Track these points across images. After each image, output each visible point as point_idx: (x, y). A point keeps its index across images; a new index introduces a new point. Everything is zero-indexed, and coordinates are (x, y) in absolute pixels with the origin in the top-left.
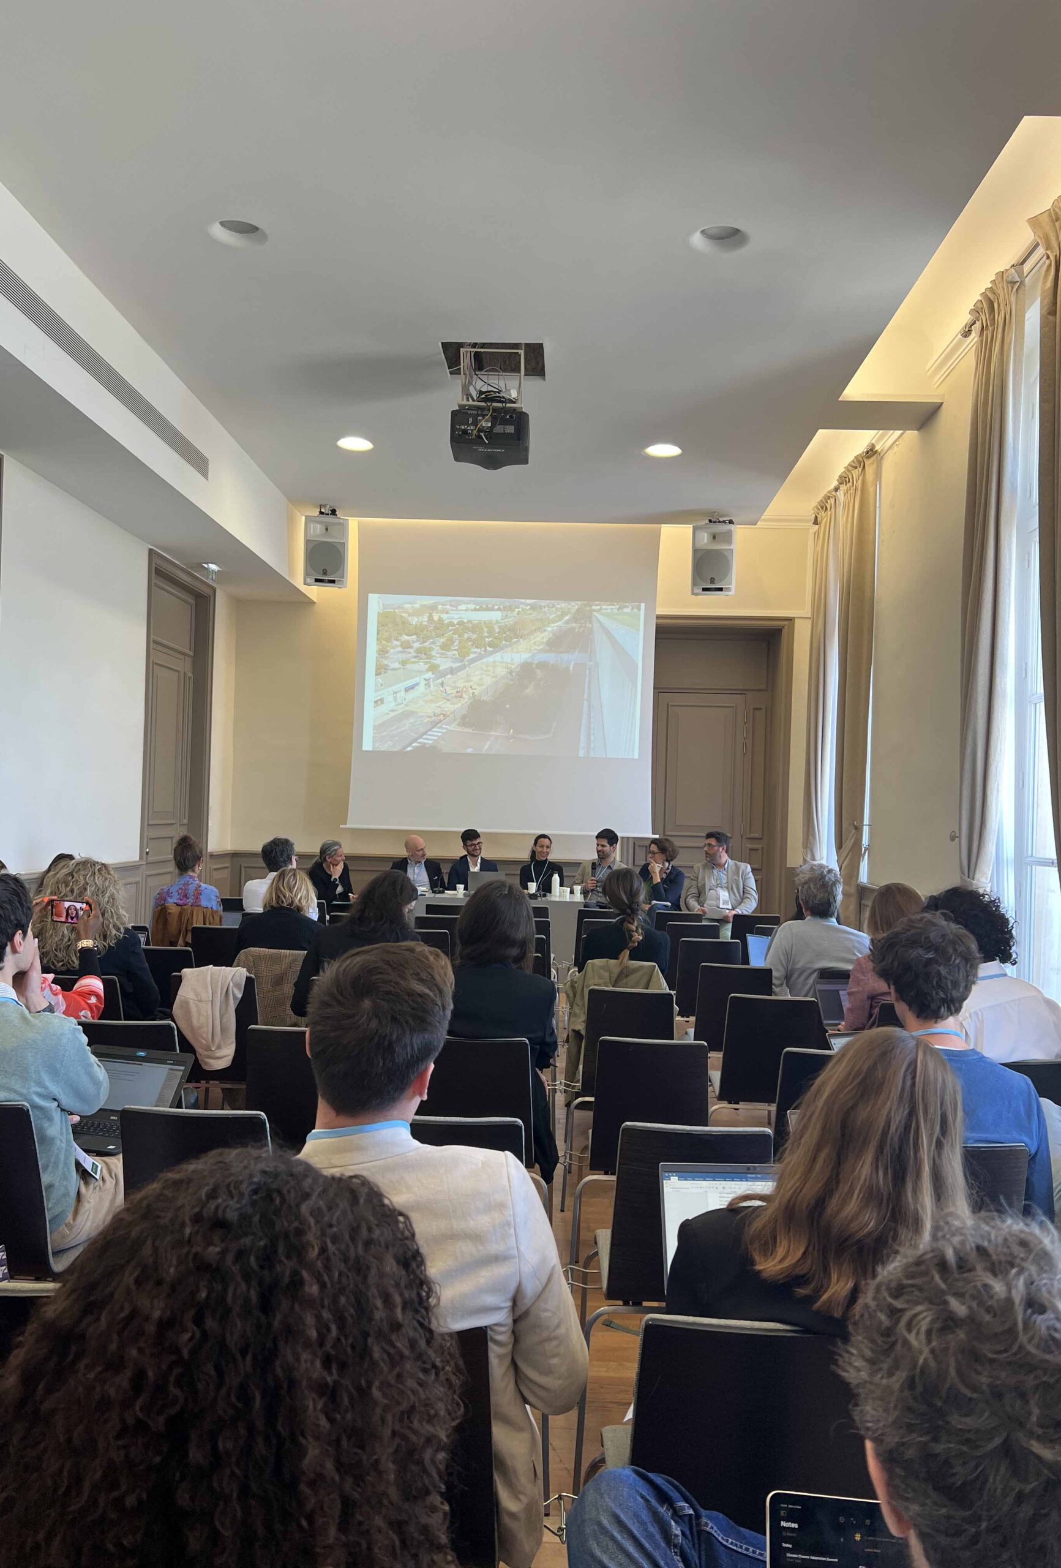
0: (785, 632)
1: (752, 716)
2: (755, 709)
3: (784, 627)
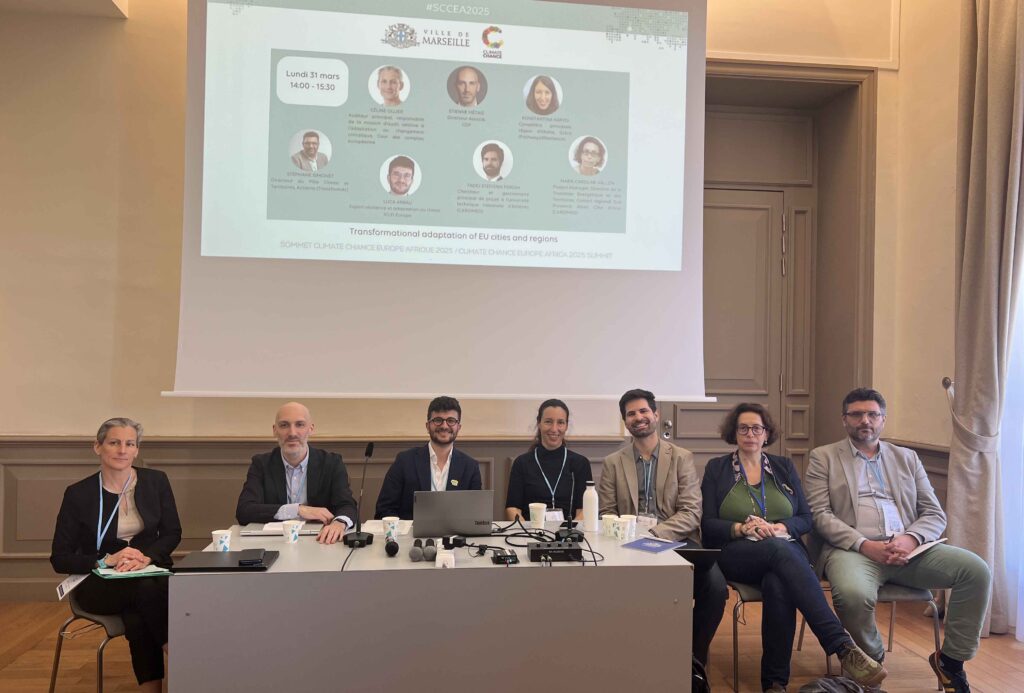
0: (864, 90)
1: (793, 222)
2: (797, 212)
3: (861, 82)
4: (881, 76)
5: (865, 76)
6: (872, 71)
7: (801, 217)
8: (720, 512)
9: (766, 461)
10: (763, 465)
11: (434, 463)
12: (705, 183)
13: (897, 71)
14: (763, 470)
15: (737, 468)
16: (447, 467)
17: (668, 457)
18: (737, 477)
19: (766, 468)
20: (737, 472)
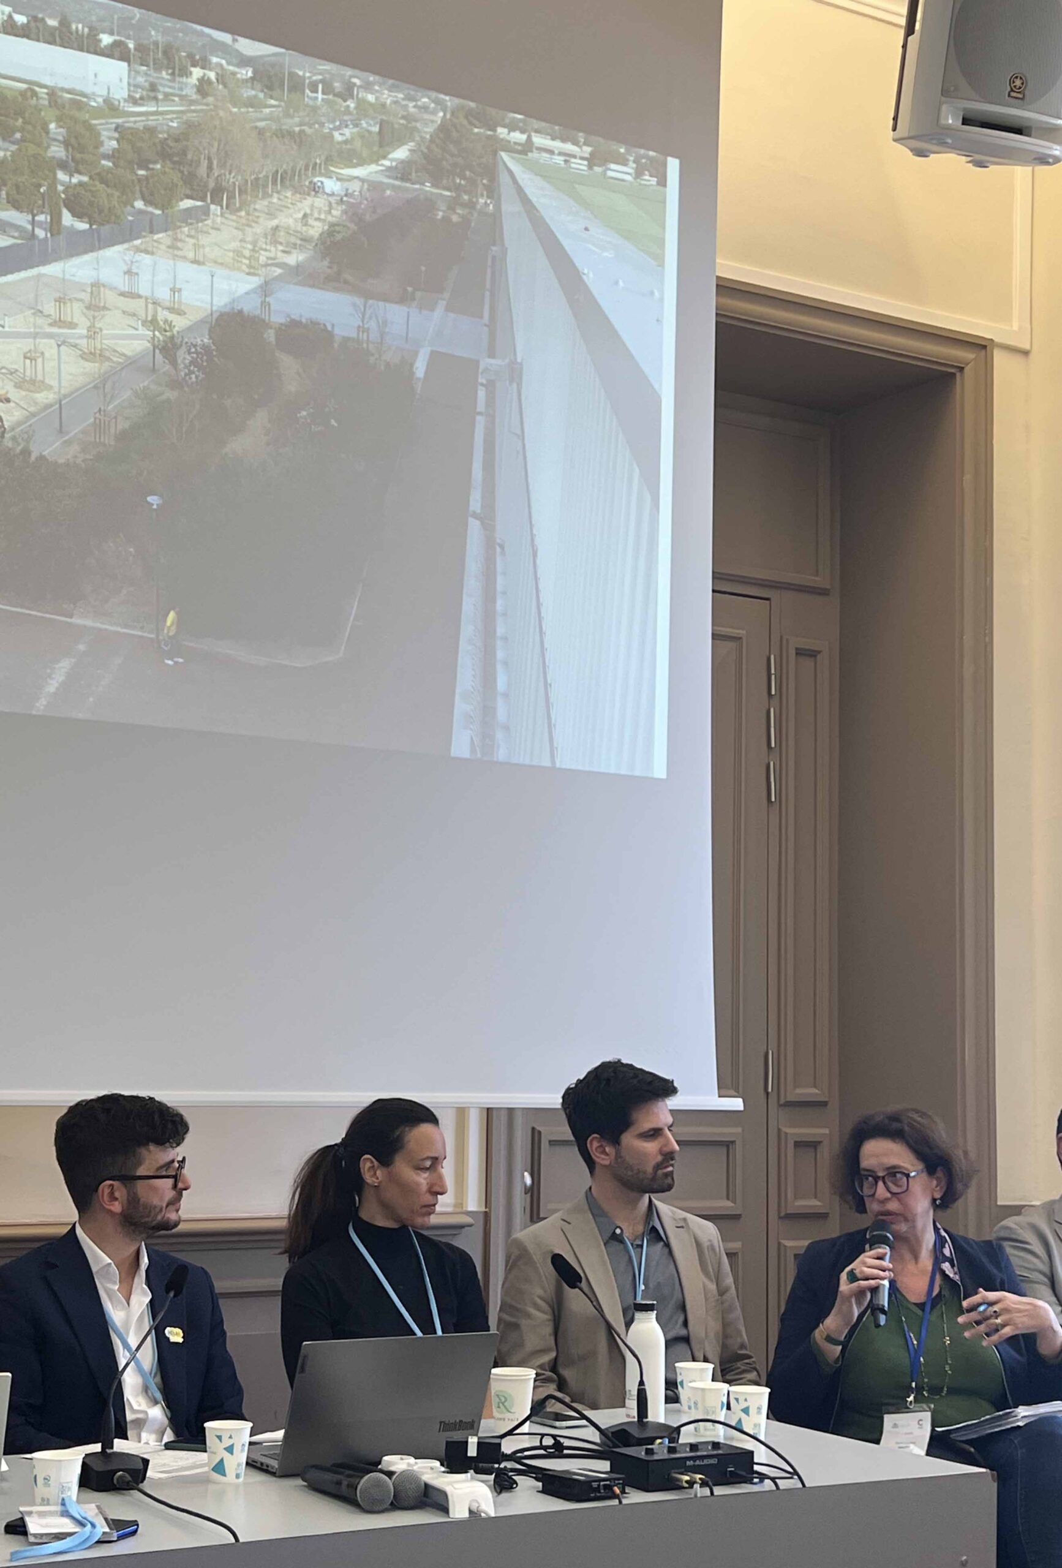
1: (792, 674)
2: (799, 652)
3: (961, 369)
4: (1000, 359)
5: (969, 355)
6: (982, 346)
7: (808, 663)
9: (947, 1249)
12: (716, 576)
13: (1026, 353)
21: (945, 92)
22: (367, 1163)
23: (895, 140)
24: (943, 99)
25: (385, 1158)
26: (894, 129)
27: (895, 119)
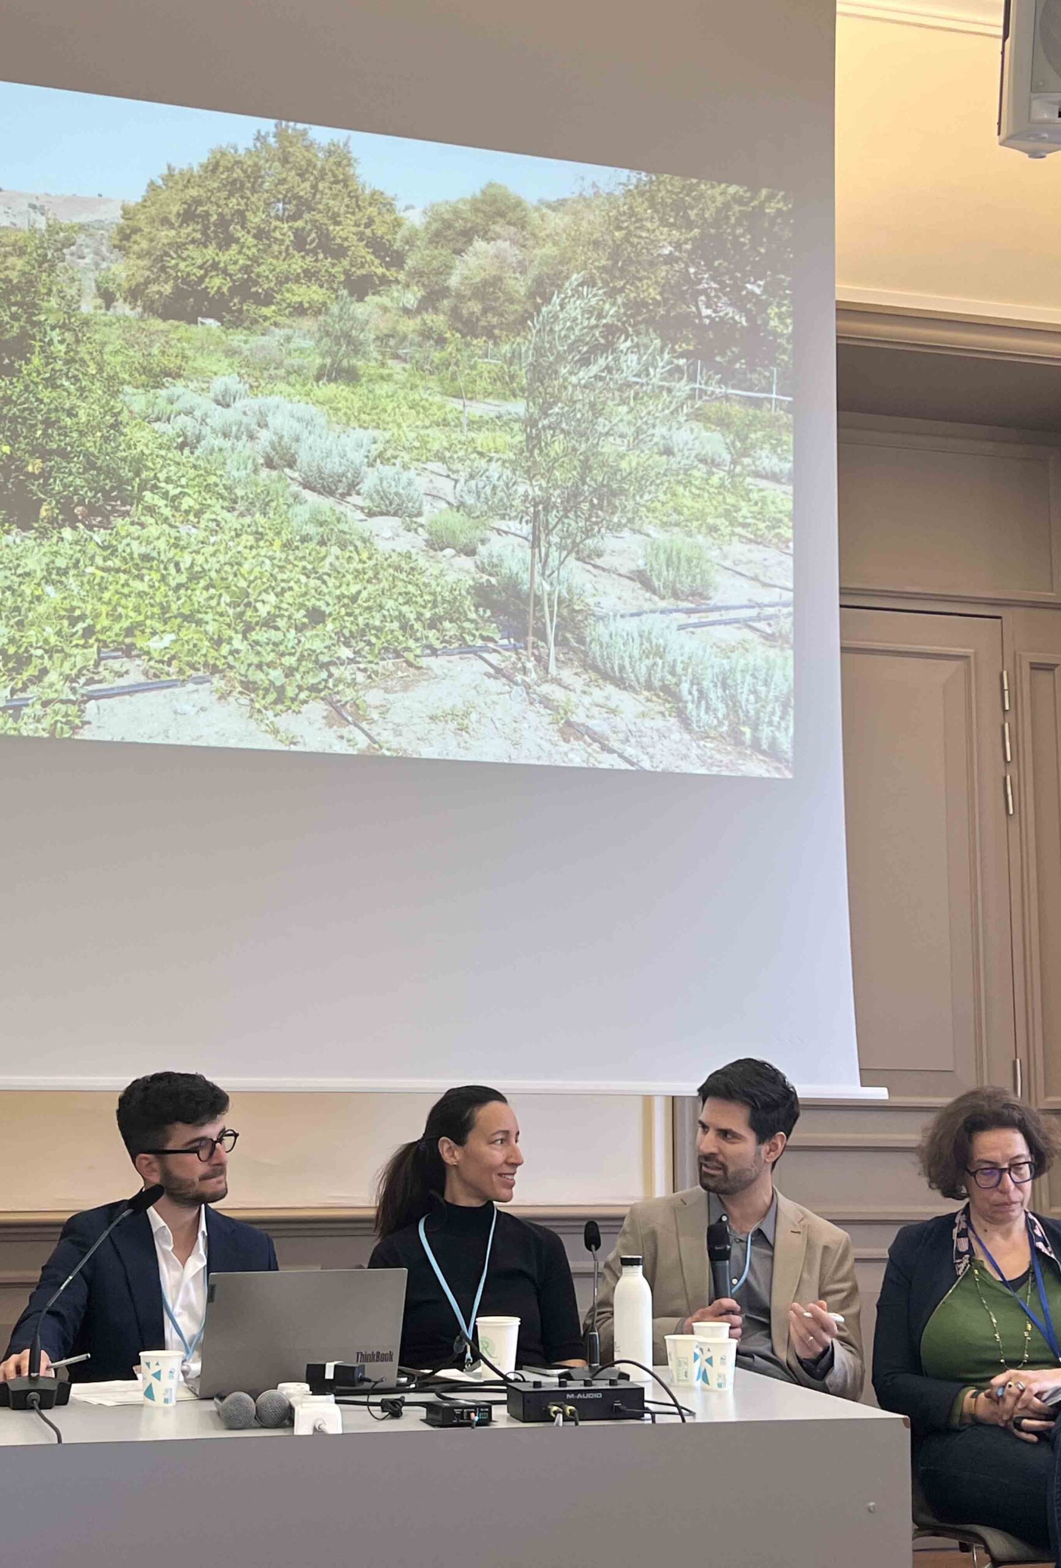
1: (1026, 687)
2: (1035, 667)
7: (1044, 677)
8: (923, 1362)
9: (1039, 1231)
10: (1032, 1239)
11: (165, 1247)
14: (1036, 1251)
15: (963, 1245)
16: (198, 1262)
17: (799, 1241)
18: (962, 1266)
19: (1040, 1245)
20: (960, 1255)
21: (1035, 88)
22: (445, 1147)
23: (1001, 144)
24: (1034, 95)
25: (460, 1139)
26: (999, 134)
27: (999, 123)
